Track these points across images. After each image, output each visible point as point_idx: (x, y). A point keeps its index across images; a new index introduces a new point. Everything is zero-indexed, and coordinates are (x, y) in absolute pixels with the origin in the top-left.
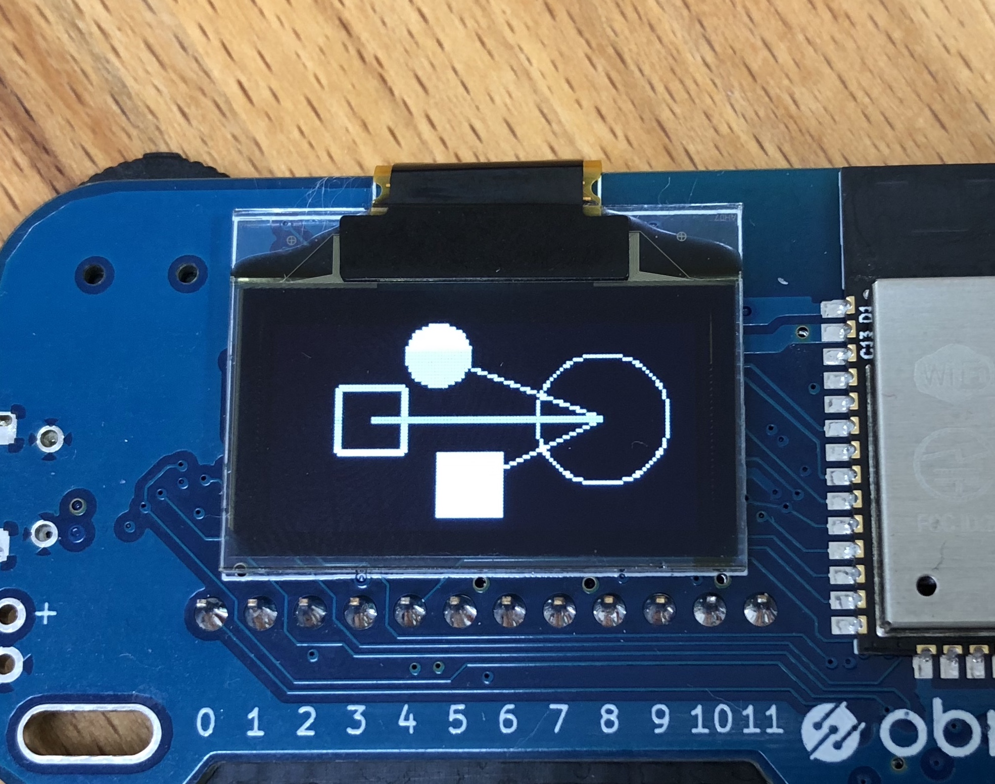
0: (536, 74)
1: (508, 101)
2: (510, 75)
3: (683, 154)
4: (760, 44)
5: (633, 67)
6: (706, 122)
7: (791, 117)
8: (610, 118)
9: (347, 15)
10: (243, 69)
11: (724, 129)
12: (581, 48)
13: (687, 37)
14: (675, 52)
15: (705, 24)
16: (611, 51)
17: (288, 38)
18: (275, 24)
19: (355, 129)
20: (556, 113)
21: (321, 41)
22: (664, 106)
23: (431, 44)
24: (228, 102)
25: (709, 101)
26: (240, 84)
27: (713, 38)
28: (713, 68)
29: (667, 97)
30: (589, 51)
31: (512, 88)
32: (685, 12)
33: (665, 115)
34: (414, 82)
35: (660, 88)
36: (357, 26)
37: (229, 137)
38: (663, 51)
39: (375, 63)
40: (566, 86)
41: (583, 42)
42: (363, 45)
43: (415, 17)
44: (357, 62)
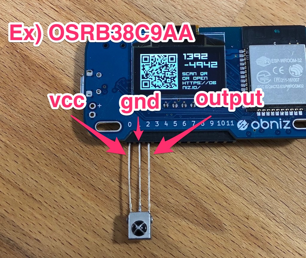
0: (63, 184)
1: (60, 192)
2: (58, 187)
3: (98, 189)
4: (105, 161)
5: (82, 175)
6: (100, 181)
7: (116, 173)
8: (81, 188)
9: (21, 187)
10: (4, 207)
11: (104, 181)
12: (70, 176)
13: (91, 165)
14: (89, 169)
15: (93, 161)
16: (76, 174)
17: (11, 197)
18: (7, 195)
19: (31, 210)
20: (70, 191)
21: (18, 195)
22: (91, 181)
23: (40, 187)
24: (4, 215)
25: (99, 176)
26: (4, 210)
27: (95, 163)
28: (98, 169)
29: (91, 178)
30: (72, 176)
31: (59, 189)
32: (88, 160)
33: (92, 182)
34: (40, 195)
35: (89, 177)
36: (24, 189)
37: (7, 222)
38: (87, 170)
39: (30, 195)
40: (70, 185)
41: (70, 174)
42: (27, 192)
43: (35, 182)
44: (27, 196)
